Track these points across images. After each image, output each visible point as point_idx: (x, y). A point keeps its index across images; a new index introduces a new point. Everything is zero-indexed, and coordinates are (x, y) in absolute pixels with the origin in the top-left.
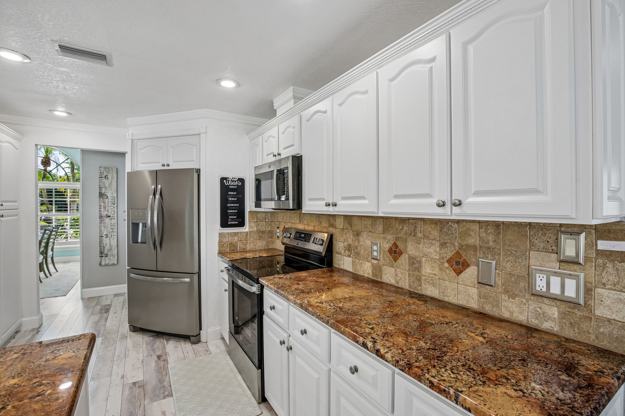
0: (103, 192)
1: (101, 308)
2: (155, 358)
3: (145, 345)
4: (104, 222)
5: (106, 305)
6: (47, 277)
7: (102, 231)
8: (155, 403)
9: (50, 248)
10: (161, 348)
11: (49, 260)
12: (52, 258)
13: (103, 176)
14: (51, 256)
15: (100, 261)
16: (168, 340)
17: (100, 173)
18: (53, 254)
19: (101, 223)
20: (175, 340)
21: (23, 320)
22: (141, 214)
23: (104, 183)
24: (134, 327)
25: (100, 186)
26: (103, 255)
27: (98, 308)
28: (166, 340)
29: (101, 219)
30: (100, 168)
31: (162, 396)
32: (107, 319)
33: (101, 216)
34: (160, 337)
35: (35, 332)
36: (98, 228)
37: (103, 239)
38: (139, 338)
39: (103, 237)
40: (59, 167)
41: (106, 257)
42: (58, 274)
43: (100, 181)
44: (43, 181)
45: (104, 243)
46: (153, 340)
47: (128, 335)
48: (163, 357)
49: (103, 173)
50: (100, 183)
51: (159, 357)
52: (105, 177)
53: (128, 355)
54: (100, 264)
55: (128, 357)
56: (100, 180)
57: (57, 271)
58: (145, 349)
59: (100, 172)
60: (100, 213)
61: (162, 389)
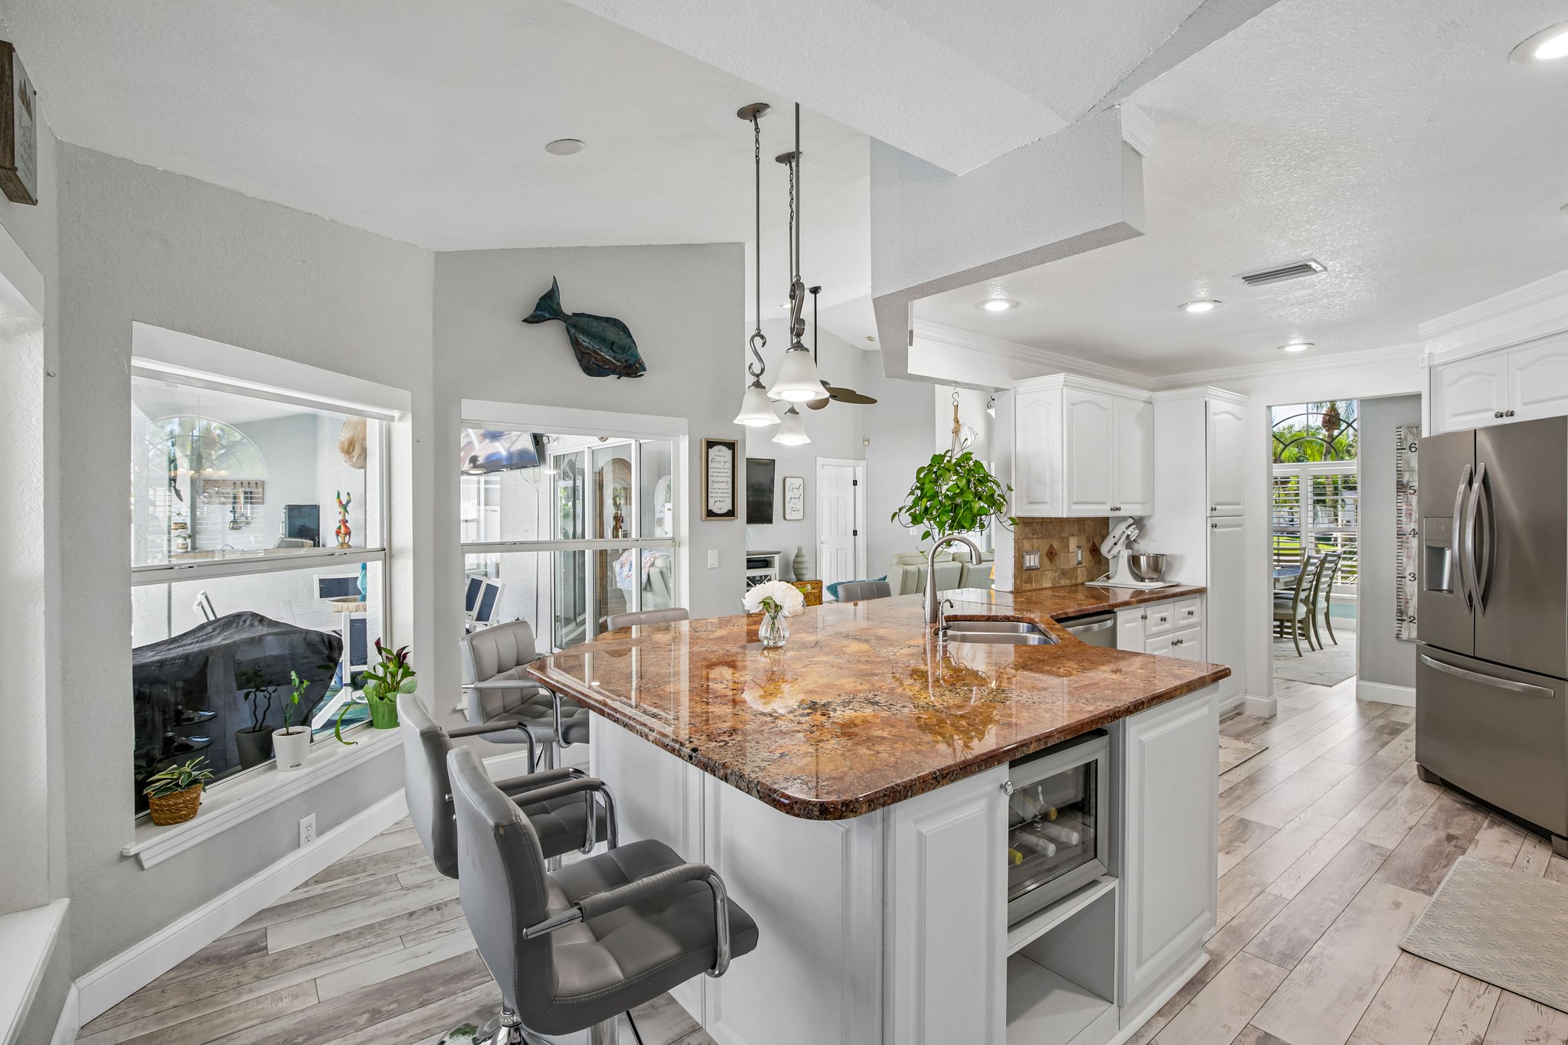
0: (1405, 481)
1: (1384, 724)
2: (1442, 834)
3: (1434, 809)
4: (1409, 545)
5: (1398, 723)
6: (1314, 650)
7: (1404, 565)
8: (1392, 886)
9: (1322, 595)
10: (1469, 828)
11: (1320, 619)
12: (1327, 615)
13: (1406, 445)
14: (1326, 611)
15: (1398, 629)
16: (1493, 824)
17: (1398, 440)
18: (1328, 608)
19: (1400, 547)
20: (1514, 831)
21: (1247, 697)
22: (1443, 528)
23: (1408, 462)
24: (1426, 771)
25: (1399, 469)
26: (1405, 618)
27: (1381, 722)
28: (1490, 821)
29: (1401, 540)
30: (1399, 430)
31: (1411, 885)
32: (1386, 744)
33: (1401, 533)
34: (1481, 811)
35: (1261, 722)
36: (1395, 557)
37: (1405, 582)
38: (1431, 796)
39: (1405, 577)
40: (1350, 428)
41: (1410, 622)
42: (1336, 648)
43: (1399, 458)
44: (1325, 459)
45: (1408, 593)
46: (1460, 810)
47: (1412, 781)
48: (1459, 841)
49: (1406, 439)
50: (1400, 462)
51: (1450, 838)
52: (1410, 448)
53: (1390, 808)
54: (1398, 637)
55: (1388, 809)
56: (1398, 455)
57: (1336, 644)
58: (1429, 814)
59: (1398, 437)
60: (1399, 526)
61: (1419, 878)
